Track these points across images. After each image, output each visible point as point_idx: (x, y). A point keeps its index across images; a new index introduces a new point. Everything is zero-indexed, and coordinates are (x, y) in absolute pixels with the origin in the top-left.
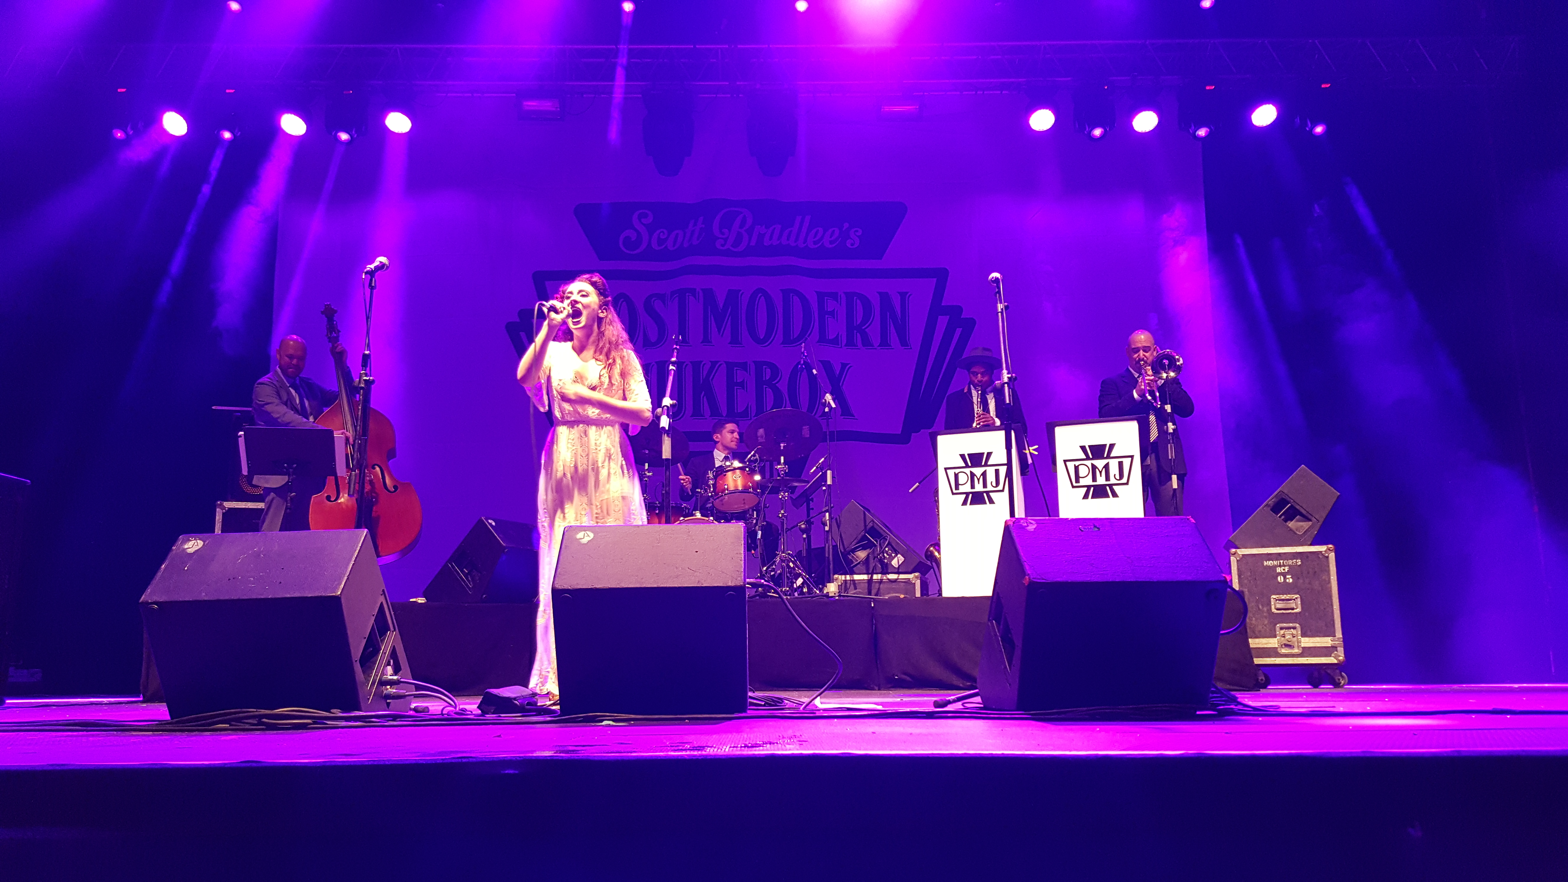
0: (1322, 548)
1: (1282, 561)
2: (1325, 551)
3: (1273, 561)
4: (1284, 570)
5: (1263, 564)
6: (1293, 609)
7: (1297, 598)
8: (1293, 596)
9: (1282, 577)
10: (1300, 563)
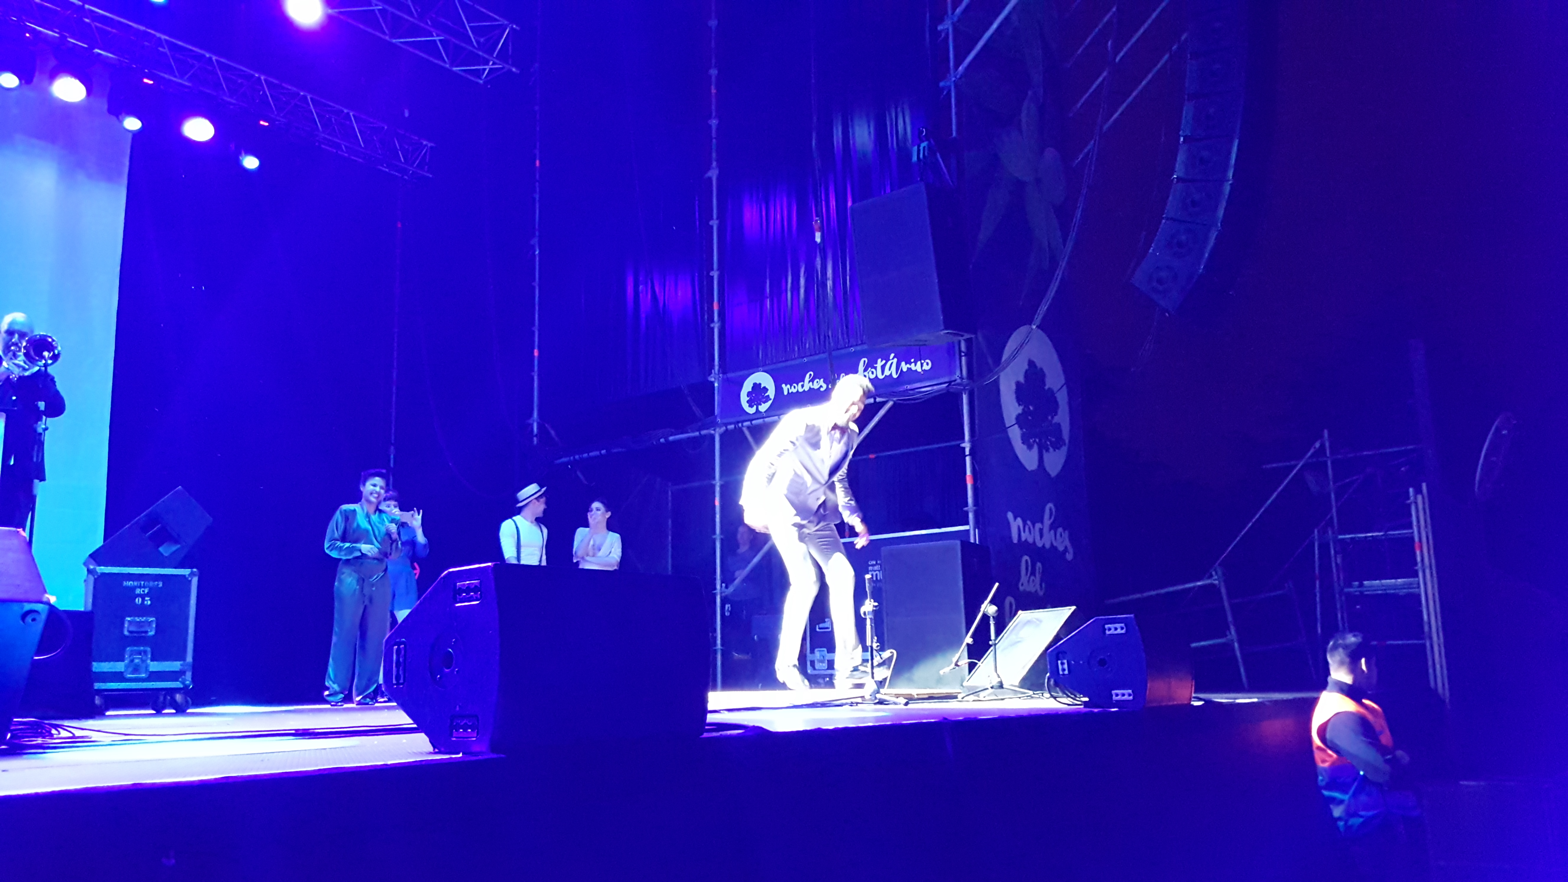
0: (186, 572)
1: (142, 583)
2: (189, 575)
3: (133, 582)
4: (143, 591)
5: (122, 584)
6: (146, 632)
7: (151, 621)
8: (148, 618)
9: (140, 599)
10: (161, 585)
